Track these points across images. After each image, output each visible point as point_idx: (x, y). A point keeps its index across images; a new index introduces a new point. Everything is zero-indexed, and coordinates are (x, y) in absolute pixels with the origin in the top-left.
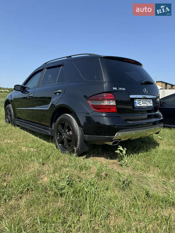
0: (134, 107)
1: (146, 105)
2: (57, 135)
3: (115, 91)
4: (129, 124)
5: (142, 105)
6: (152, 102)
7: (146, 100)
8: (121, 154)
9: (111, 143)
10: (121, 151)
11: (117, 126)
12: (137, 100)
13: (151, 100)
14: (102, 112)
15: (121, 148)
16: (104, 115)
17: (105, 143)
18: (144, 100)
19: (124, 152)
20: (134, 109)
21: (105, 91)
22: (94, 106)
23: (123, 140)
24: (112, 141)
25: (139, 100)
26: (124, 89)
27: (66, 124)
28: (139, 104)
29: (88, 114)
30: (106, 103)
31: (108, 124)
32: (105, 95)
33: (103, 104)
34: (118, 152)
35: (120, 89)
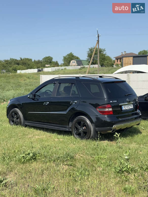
0: (122, 110)
1: (129, 108)
2: (74, 130)
3: (111, 103)
4: (120, 120)
5: (127, 108)
6: (132, 105)
7: (129, 105)
8: (117, 137)
9: (111, 131)
10: (117, 135)
11: (114, 122)
12: (123, 106)
13: (132, 104)
14: (105, 115)
15: (117, 134)
16: (106, 116)
17: (107, 132)
18: (127, 105)
19: (118, 136)
20: (122, 111)
21: (106, 103)
22: (100, 112)
23: (117, 129)
24: (111, 130)
25: (124, 106)
26: (116, 101)
27: (82, 122)
28: (125, 108)
29: (97, 116)
30: (107, 110)
31: (109, 121)
32: (106, 106)
33: (105, 110)
34: (115, 135)
35: (114, 101)
